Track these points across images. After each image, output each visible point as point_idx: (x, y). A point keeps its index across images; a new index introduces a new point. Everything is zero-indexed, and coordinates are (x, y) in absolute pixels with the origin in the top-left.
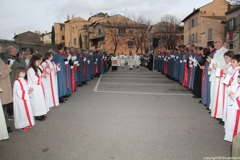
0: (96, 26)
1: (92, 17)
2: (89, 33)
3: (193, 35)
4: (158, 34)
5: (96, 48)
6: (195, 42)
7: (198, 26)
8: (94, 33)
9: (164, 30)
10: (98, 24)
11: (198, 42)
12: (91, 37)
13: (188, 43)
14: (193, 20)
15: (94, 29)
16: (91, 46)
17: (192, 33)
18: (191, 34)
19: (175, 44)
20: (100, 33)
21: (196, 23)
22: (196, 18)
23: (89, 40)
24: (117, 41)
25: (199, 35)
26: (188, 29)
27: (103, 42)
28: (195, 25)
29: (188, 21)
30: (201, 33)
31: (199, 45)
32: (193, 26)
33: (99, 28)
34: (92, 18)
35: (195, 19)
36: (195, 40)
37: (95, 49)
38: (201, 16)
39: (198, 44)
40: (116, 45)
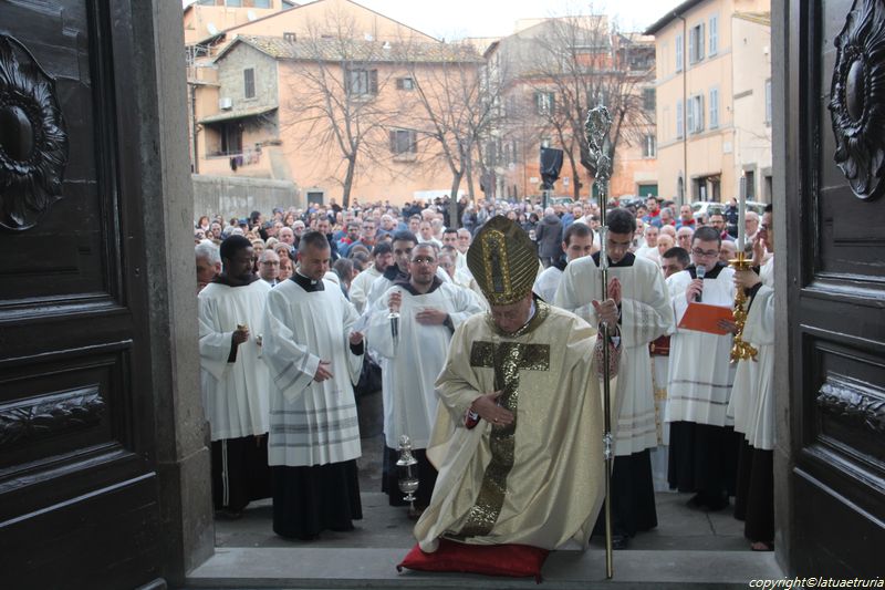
0: (231, 57)
2: (196, 88)
3: (698, 98)
4: (526, 87)
5: (234, 164)
6: (707, 131)
7: (719, 60)
8: (218, 88)
9: (561, 67)
10: (242, 47)
11: (720, 133)
12: (208, 110)
13: (674, 135)
14: (698, 28)
15: (219, 71)
16: (210, 156)
17: (693, 91)
18: (688, 97)
19: (612, 136)
20: (250, 91)
21: (713, 43)
22: (714, 22)
23: (195, 125)
24: (355, 141)
25: (726, 100)
26: (676, 70)
27: (272, 138)
28: (708, 53)
29: (675, 33)
30: (735, 93)
31: (725, 146)
32: (698, 57)
33: (249, 67)
34: (202, 6)
35: (707, 27)
36: (708, 125)
37: (230, 169)
38: (736, 15)
39: (723, 142)
40: (352, 158)
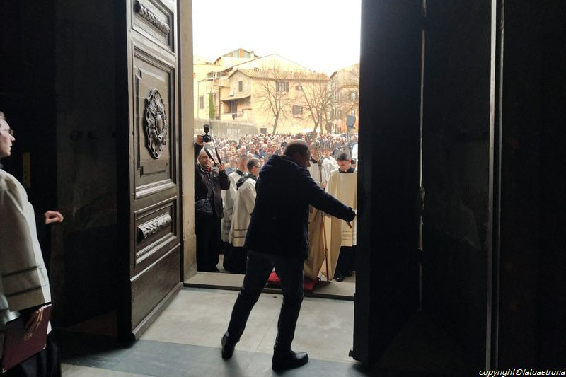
0: (234, 76)
1: (224, 56)
2: (221, 88)
5: (234, 117)
8: (229, 88)
10: (239, 73)
12: (225, 96)
15: (229, 82)
16: (225, 113)
20: (241, 89)
23: (220, 102)
24: (278, 110)
27: (248, 107)
33: (241, 80)
34: (225, 58)
37: (232, 118)
40: (277, 116)
